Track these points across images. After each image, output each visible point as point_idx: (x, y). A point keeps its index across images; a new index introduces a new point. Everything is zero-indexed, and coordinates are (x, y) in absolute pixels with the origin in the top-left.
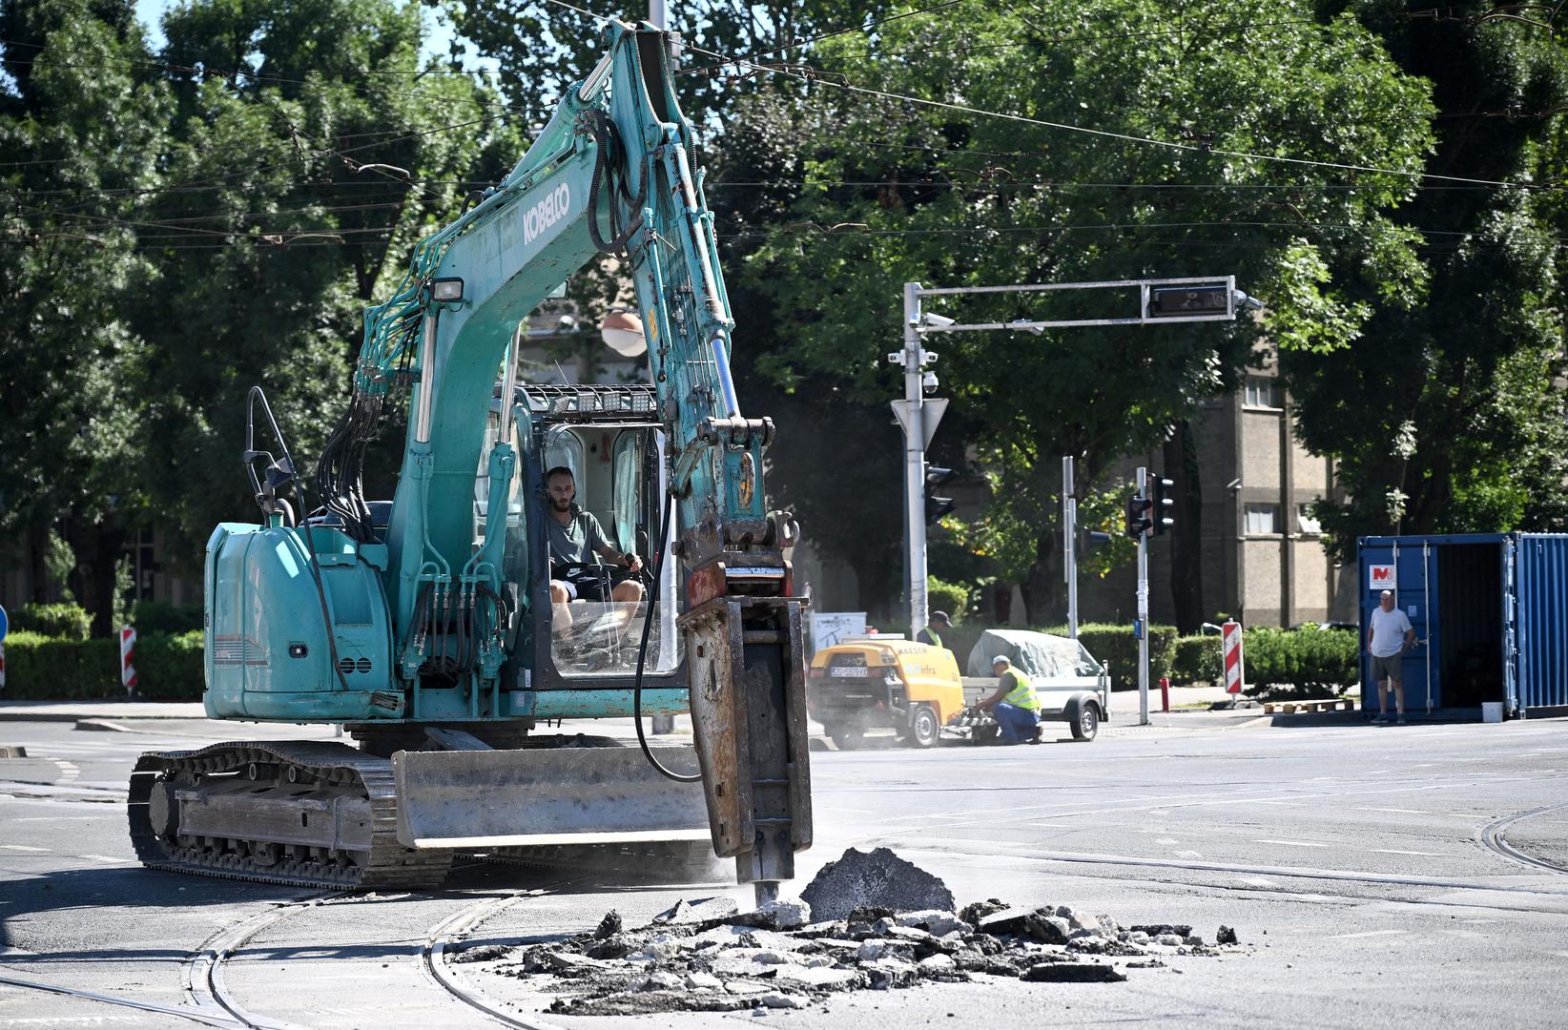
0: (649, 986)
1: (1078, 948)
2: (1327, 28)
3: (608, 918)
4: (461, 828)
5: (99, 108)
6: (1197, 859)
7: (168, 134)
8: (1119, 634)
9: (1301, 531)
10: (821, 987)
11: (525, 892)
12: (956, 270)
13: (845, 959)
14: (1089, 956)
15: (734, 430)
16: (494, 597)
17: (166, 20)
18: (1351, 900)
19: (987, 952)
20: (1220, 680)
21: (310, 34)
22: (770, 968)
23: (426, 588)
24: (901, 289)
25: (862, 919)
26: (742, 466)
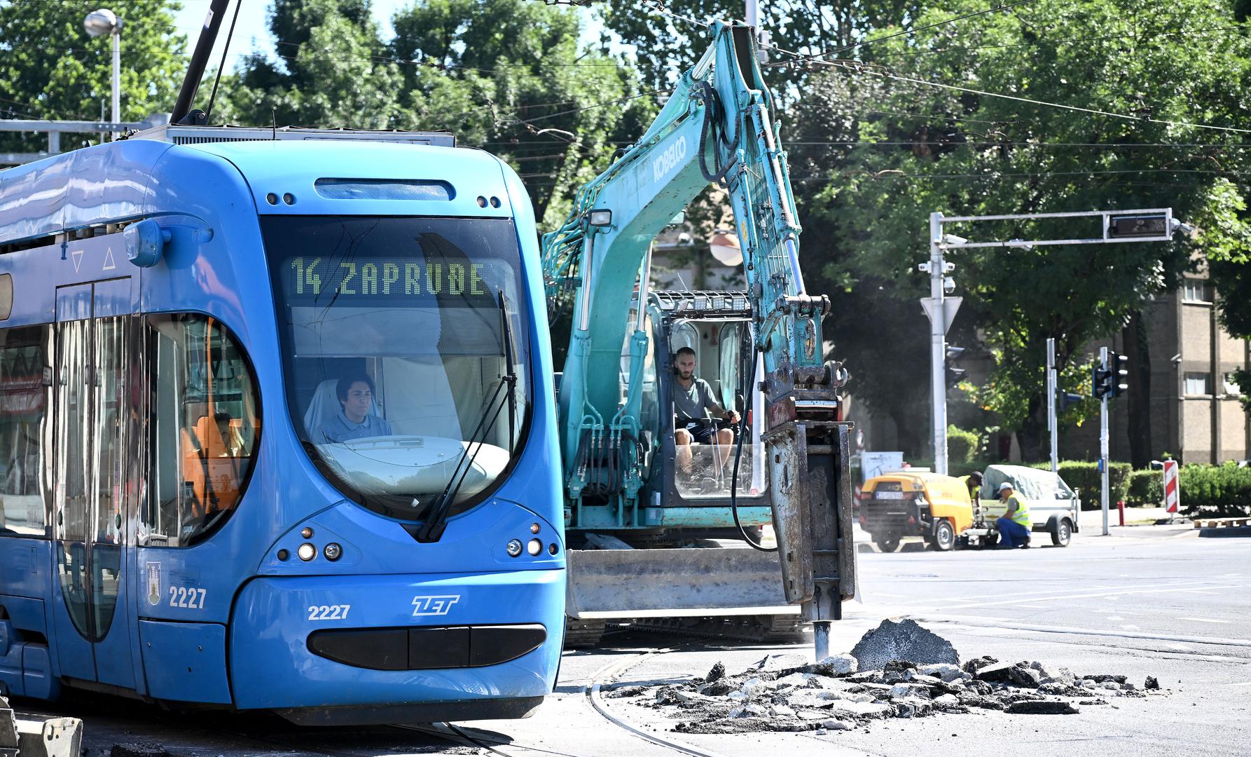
0: (744, 714)
1: (1045, 690)
2: (1243, 25)
3: (716, 667)
4: (612, 604)
5: (346, 83)
6: (1136, 631)
7: (397, 102)
8: (1088, 469)
9: (1226, 393)
10: (864, 716)
11: (656, 650)
12: (969, 201)
13: (882, 697)
14: (1054, 696)
15: (801, 304)
16: (634, 440)
17: (395, 19)
18: (1243, 660)
19: (981, 693)
20: (1163, 503)
21: (499, 29)
22: (828, 702)
23: (586, 434)
24: (928, 216)
25: (894, 669)
26: (807, 328)
